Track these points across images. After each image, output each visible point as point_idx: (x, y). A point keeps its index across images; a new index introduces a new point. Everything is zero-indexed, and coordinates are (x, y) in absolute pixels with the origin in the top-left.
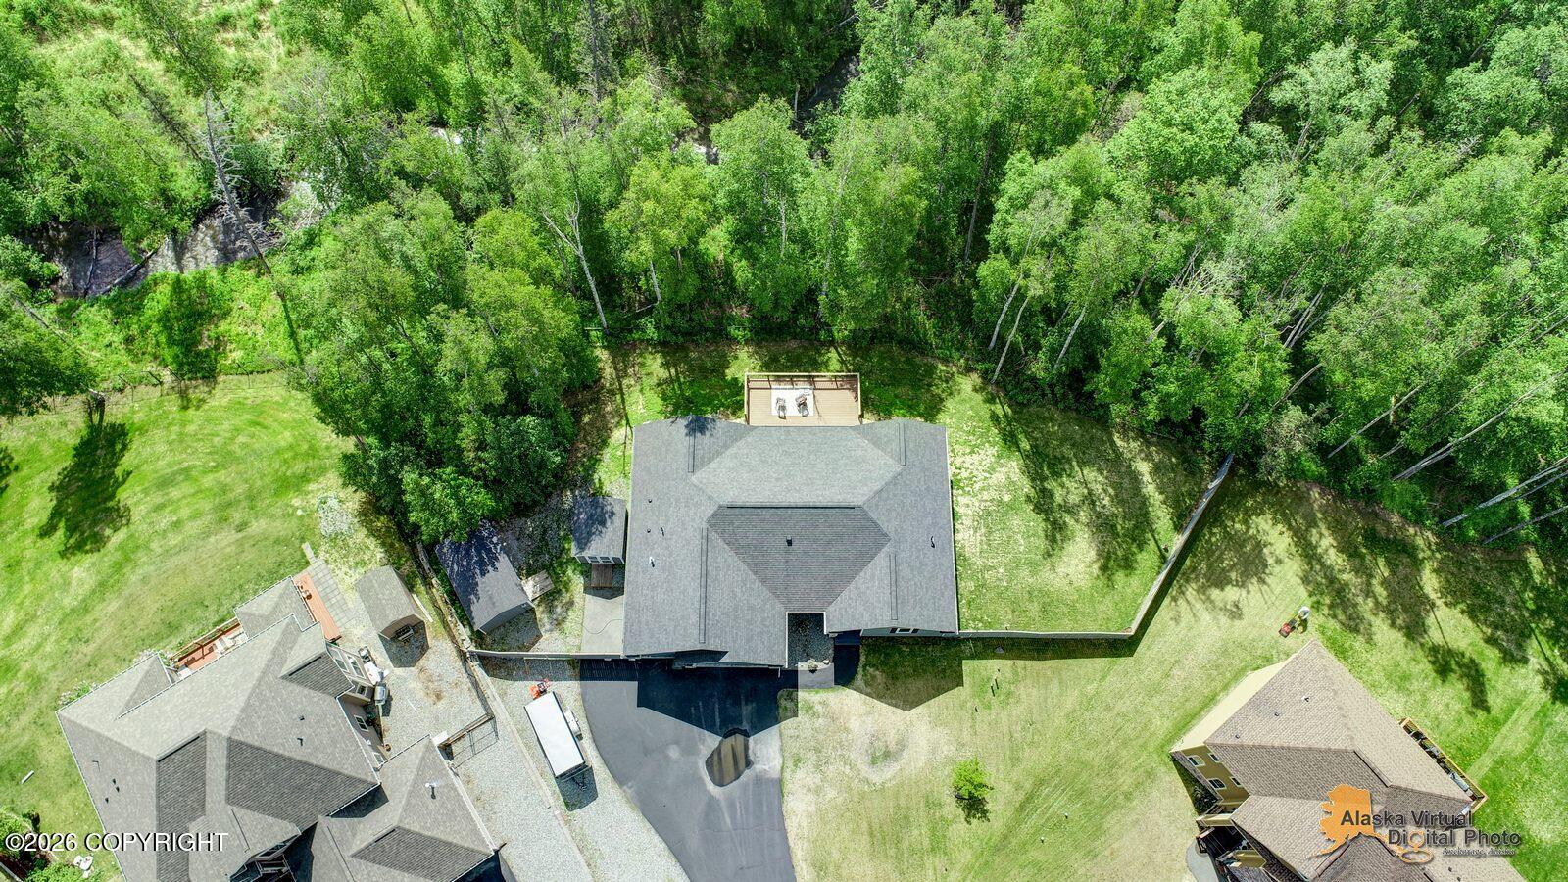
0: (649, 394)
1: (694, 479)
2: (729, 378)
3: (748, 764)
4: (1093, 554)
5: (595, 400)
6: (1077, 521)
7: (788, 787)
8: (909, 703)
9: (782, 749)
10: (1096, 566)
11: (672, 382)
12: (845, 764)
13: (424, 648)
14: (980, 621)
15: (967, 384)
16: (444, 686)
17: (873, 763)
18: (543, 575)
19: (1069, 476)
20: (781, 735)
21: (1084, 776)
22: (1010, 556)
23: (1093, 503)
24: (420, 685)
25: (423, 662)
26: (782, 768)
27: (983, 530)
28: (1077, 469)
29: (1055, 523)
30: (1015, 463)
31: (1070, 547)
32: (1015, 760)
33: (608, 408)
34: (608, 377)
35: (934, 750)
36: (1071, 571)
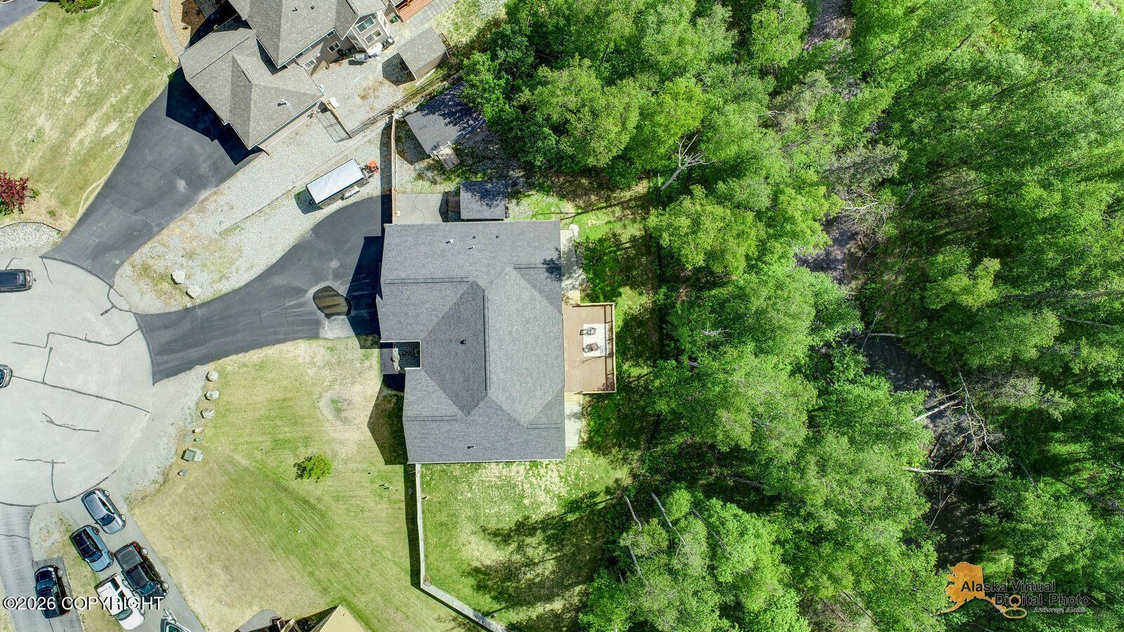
0: (606, 229)
1: (509, 269)
2: (621, 290)
3: (328, 316)
4: (488, 562)
5: (600, 187)
6: (512, 553)
7: (314, 343)
8: (373, 426)
9: (338, 338)
10: (478, 564)
11: (618, 246)
12: (331, 382)
13: (397, 82)
14: (431, 479)
15: (623, 474)
16: (371, 100)
17: (333, 401)
18: (456, 161)
19: (548, 549)
20: (348, 337)
21: (325, 545)
22: (481, 502)
23: (528, 565)
24: (371, 83)
25: (387, 83)
26: (326, 339)
27: (499, 483)
28: (554, 555)
29: (509, 536)
30: (555, 508)
31: (491, 547)
32: (337, 499)
33: (593, 198)
34: (622, 194)
35: (342, 443)
36: (473, 545)
